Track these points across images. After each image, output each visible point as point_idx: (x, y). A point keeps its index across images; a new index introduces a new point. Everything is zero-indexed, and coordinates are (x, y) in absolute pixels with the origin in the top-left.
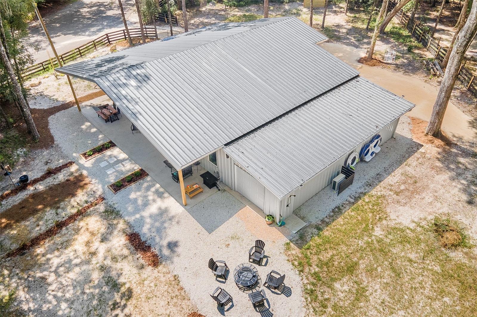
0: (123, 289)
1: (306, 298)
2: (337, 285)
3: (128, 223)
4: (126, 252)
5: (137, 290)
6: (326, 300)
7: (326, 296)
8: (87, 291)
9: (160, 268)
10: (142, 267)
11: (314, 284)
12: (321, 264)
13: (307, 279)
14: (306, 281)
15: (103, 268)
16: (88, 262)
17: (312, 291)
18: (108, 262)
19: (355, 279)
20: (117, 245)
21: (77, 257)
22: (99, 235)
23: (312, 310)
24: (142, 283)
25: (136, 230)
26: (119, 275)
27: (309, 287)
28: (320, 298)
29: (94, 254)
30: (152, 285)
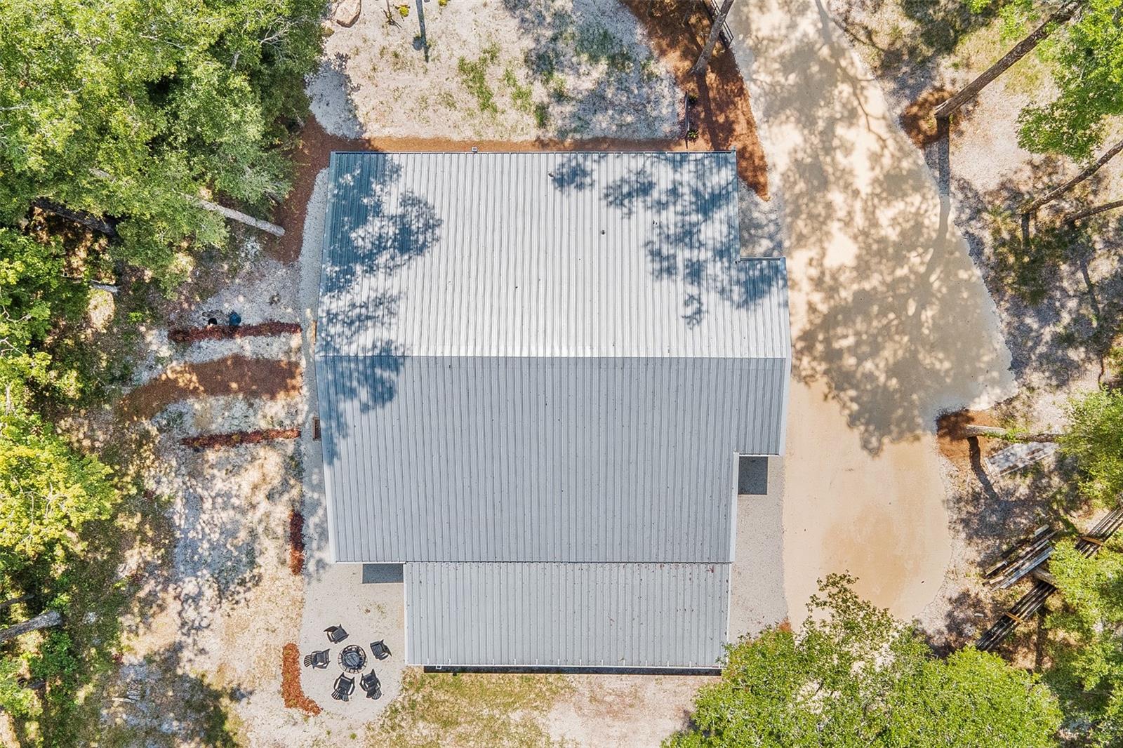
0: (256, 571)
1: (386, 711)
2: (421, 724)
3: (302, 495)
4: (280, 531)
5: (265, 583)
6: (399, 725)
7: (403, 724)
8: (229, 546)
9: (298, 578)
10: (283, 563)
11: (403, 707)
12: (428, 699)
13: (404, 699)
14: (400, 699)
15: (253, 533)
16: (244, 512)
17: (397, 710)
18: (260, 530)
19: (441, 733)
20: (278, 516)
21: (238, 496)
22: (270, 487)
23: (381, 722)
24: (274, 579)
25: (304, 513)
26: (261, 553)
27: (398, 705)
28: (397, 721)
29: (253, 507)
30: (281, 589)
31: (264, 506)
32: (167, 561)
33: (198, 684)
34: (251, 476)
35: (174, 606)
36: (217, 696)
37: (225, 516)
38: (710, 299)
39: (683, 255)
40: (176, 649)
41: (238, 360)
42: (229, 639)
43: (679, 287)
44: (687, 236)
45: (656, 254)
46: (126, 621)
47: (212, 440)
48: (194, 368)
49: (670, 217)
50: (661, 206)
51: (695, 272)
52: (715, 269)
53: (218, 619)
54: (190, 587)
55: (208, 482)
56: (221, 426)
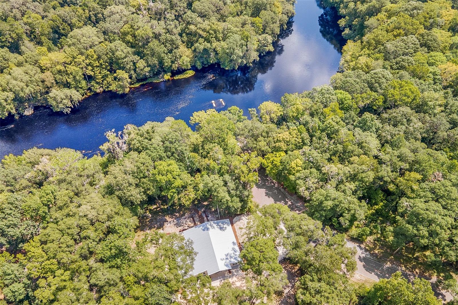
31: (187, 226)
32: (178, 218)
33: (164, 225)
34: (190, 223)
35: (172, 220)
36: (162, 227)
37: (184, 222)
38: (224, 261)
39: (229, 257)
40: (167, 221)
41: (204, 218)
42: (170, 227)
43: (225, 257)
44: (231, 257)
45: (228, 254)
46: (170, 216)
47: (193, 218)
48: (201, 214)
49: (233, 255)
50: (234, 254)
51: (227, 259)
52: (228, 261)
53: (172, 225)
54: (175, 221)
55: (188, 219)
56: (195, 219)
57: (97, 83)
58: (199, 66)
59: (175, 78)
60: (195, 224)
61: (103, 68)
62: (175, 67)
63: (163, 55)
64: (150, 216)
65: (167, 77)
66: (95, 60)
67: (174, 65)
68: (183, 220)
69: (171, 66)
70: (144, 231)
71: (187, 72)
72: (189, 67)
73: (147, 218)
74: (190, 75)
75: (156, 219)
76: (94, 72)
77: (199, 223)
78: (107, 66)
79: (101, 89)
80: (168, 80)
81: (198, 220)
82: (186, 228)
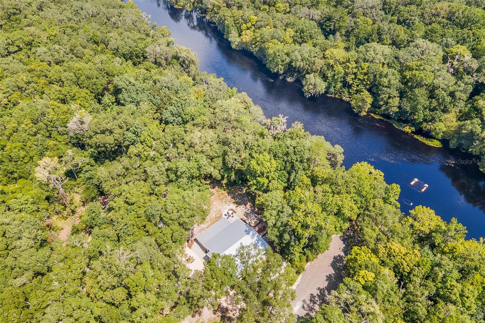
0: (245, 216)
1: (222, 214)
8: (249, 216)
10: (243, 218)
16: (251, 219)
18: (248, 219)
22: (251, 223)
30: (241, 216)
32: (253, 211)
33: (241, 205)
34: (253, 222)
36: (239, 205)
40: (246, 206)
46: (252, 205)
47: (259, 223)
53: (245, 210)
55: (256, 219)
56: (260, 224)
57: (349, 92)
58: (453, 144)
59: (415, 136)
60: (255, 226)
61: (363, 84)
62: (426, 126)
63: (419, 106)
64: (244, 192)
65: (408, 129)
66: (361, 73)
67: (425, 124)
68: (253, 216)
69: (421, 123)
70: (228, 195)
71: (434, 140)
72: (440, 136)
73: (241, 191)
74: (433, 145)
75: (243, 197)
76: (354, 81)
77: (257, 229)
78: (367, 84)
79: (348, 99)
80: (408, 133)
81: (260, 227)
82: (247, 222)
